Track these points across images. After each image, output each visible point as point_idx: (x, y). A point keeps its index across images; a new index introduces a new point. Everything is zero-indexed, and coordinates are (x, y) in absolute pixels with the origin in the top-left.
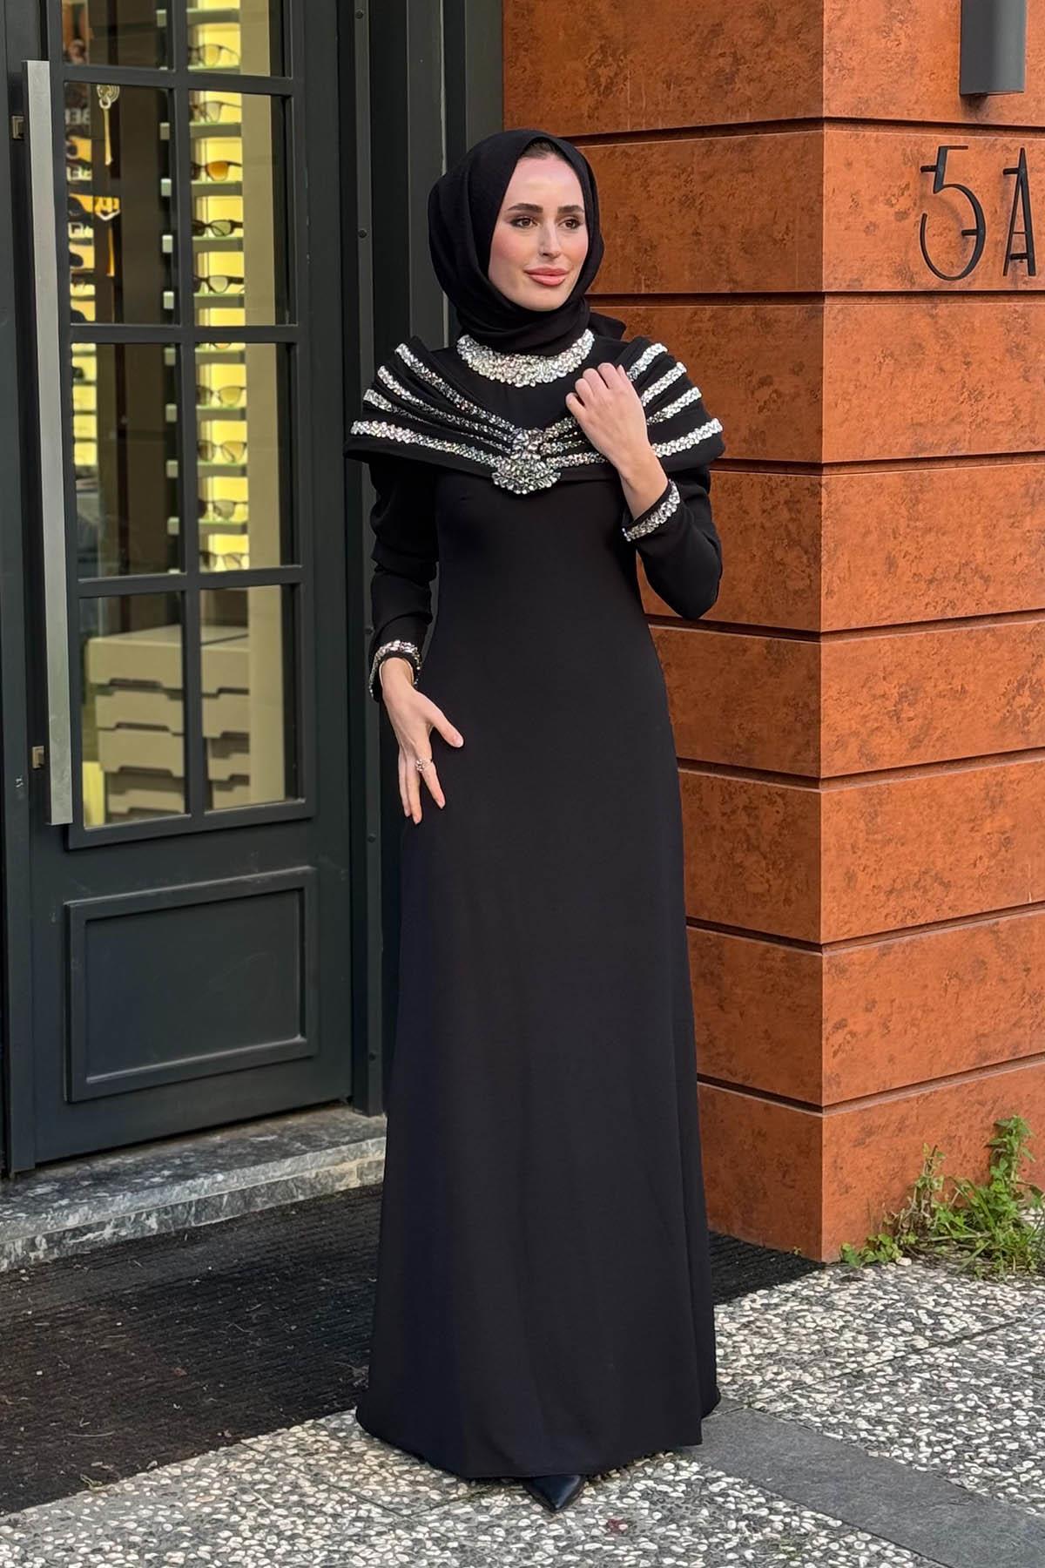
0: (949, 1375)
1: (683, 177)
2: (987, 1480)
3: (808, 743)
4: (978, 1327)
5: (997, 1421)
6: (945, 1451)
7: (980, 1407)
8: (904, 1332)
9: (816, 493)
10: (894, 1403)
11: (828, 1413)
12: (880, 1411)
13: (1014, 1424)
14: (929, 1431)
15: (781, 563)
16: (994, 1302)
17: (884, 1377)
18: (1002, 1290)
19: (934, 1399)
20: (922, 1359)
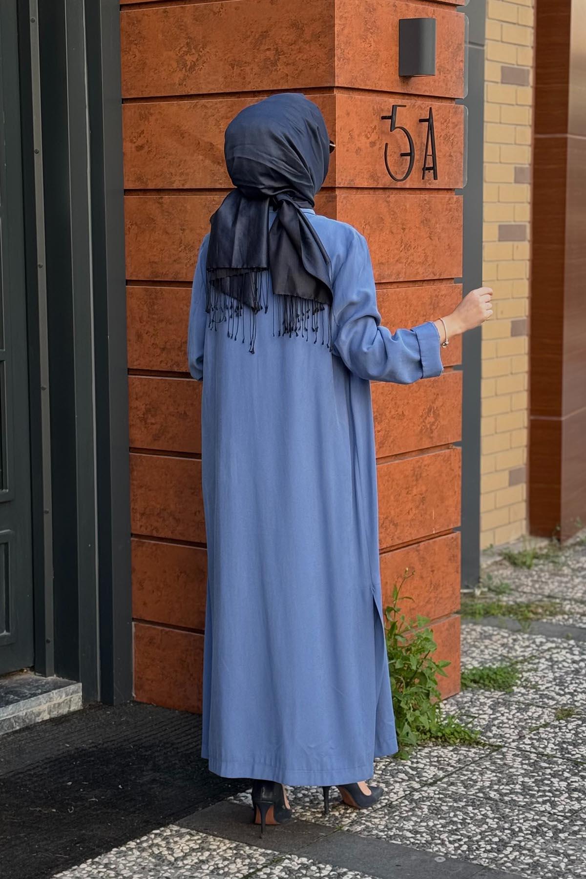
0: (440, 802)
2: (493, 860)
4: (441, 774)
5: (479, 826)
6: (461, 845)
7: (466, 819)
8: (403, 780)
10: (419, 820)
11: (386, 829)
12: (413, 826)
13: (489, 827)
14: (446, 835)
16: (442, 759)
17: (406, 806)
18: (442, 752)
19: (439, 816)
20: (421, 794)
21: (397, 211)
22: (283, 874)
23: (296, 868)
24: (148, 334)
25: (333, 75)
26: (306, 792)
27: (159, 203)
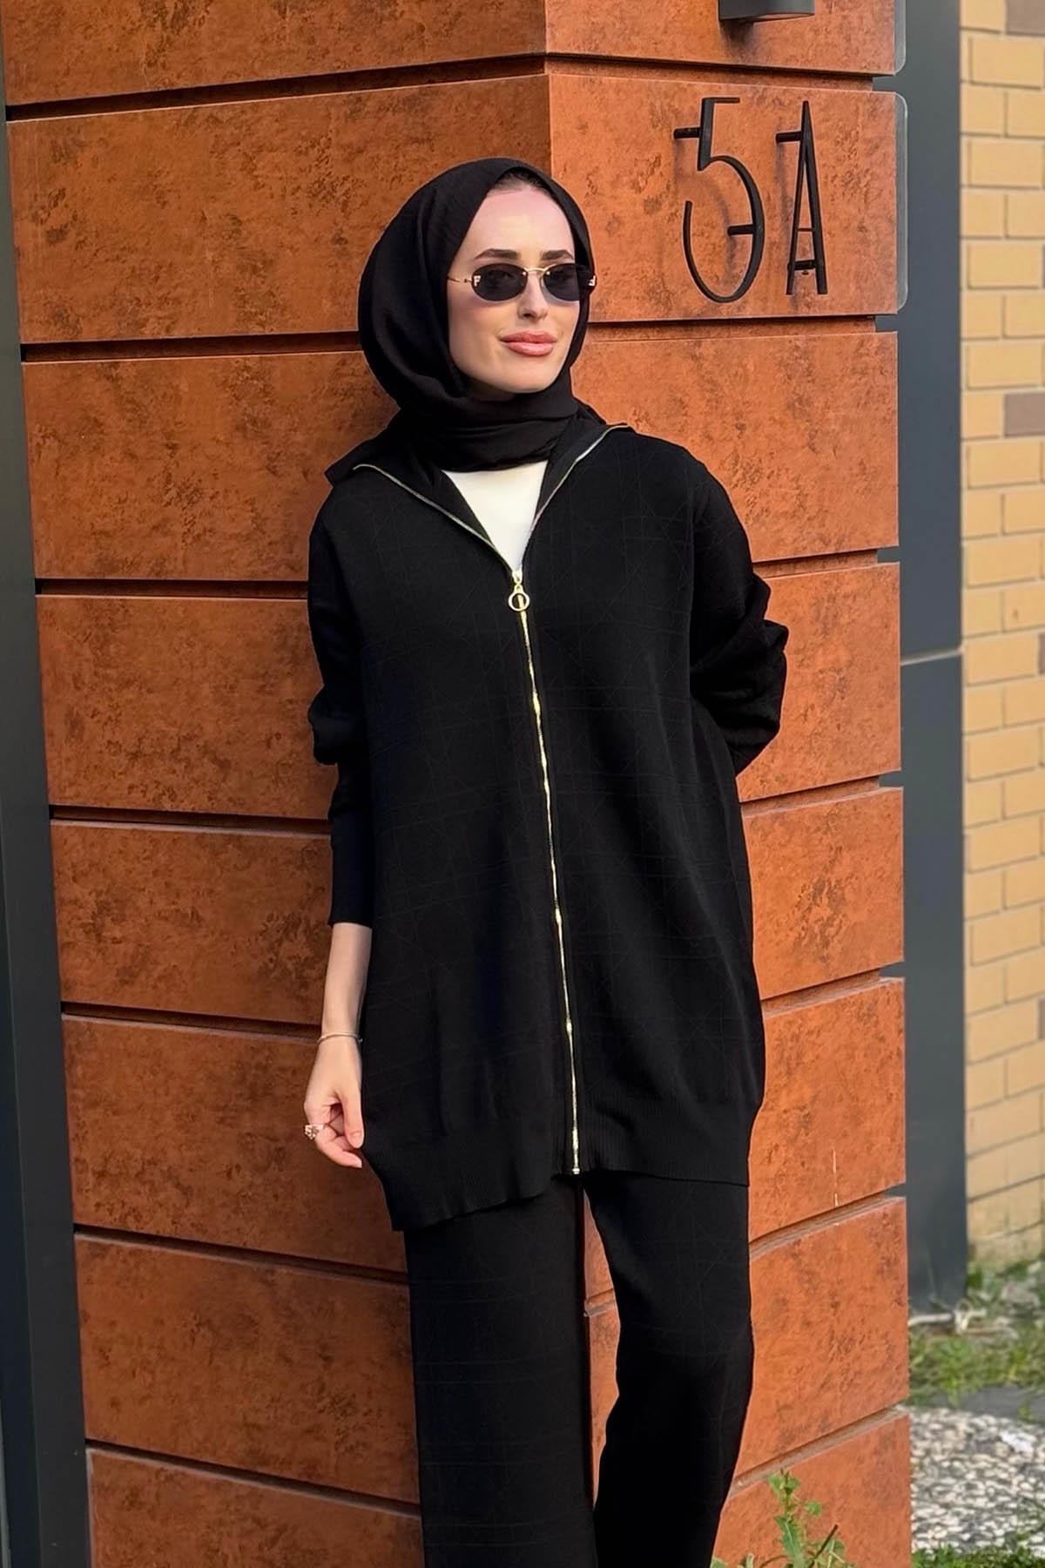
1: (314, 153)
21: (721, 380)
24: (96, 719)
27: (109, 378)
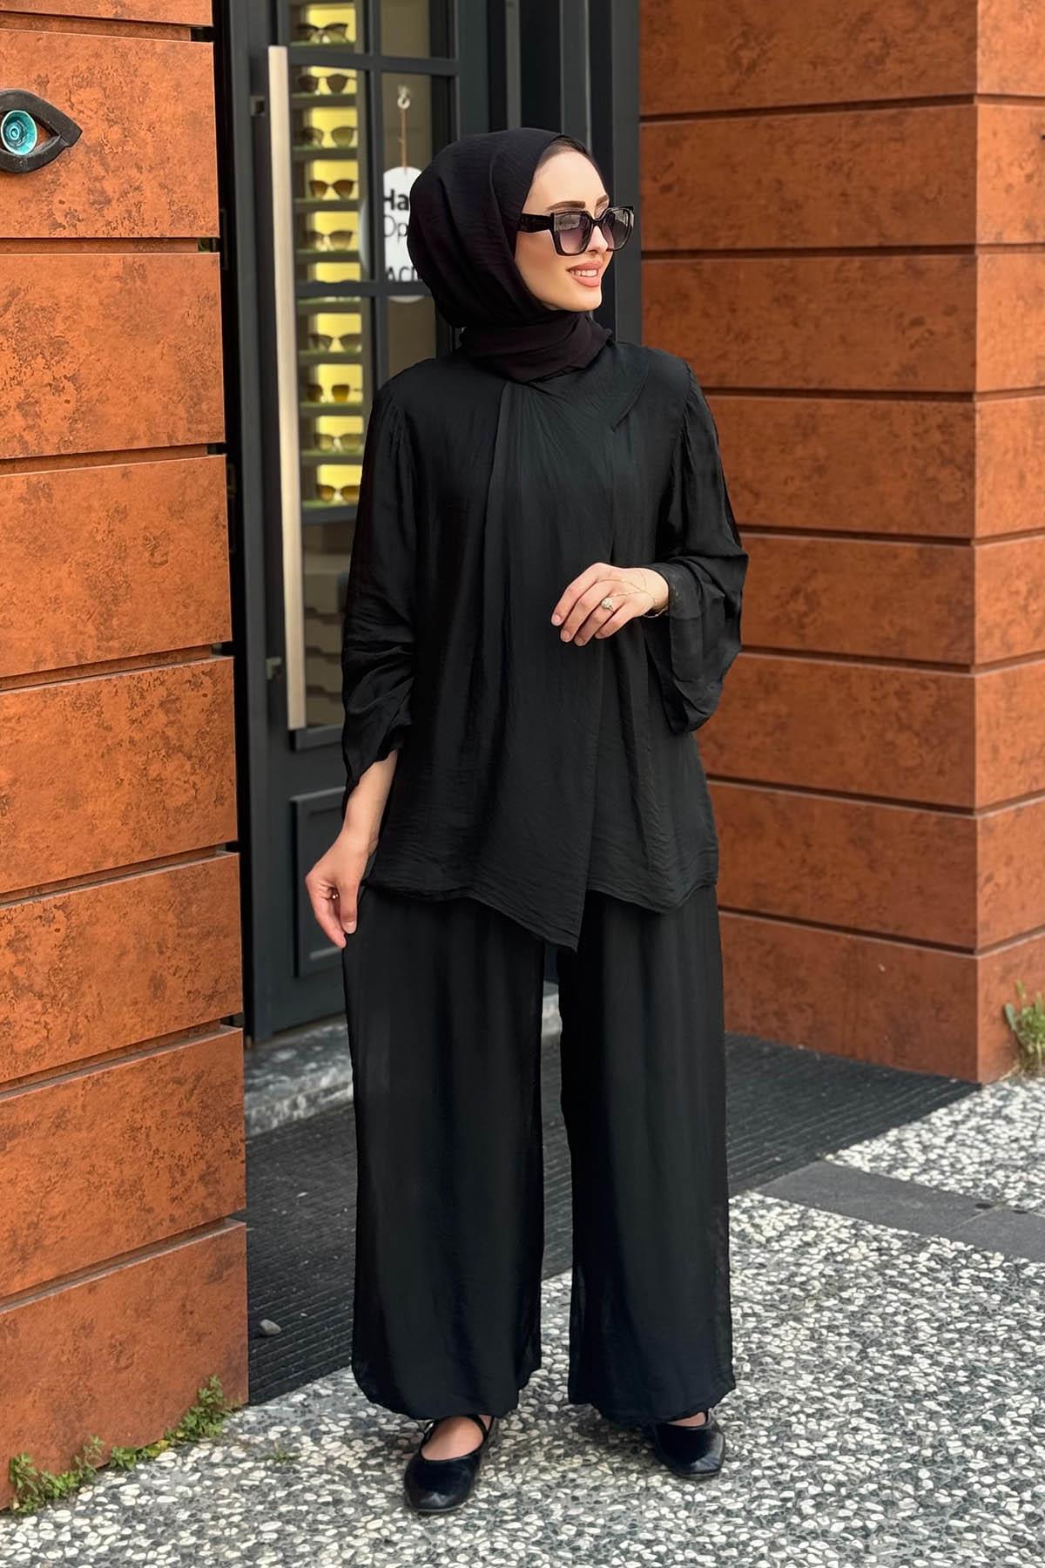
1: (830, 145)
3: (962, 635)
9: (969, 417)
15: (933, 479)
22: (933, 1264)
23: (951, 1255)
25: (972, 75)
26: (941, 1152)
27: (696, 270)
